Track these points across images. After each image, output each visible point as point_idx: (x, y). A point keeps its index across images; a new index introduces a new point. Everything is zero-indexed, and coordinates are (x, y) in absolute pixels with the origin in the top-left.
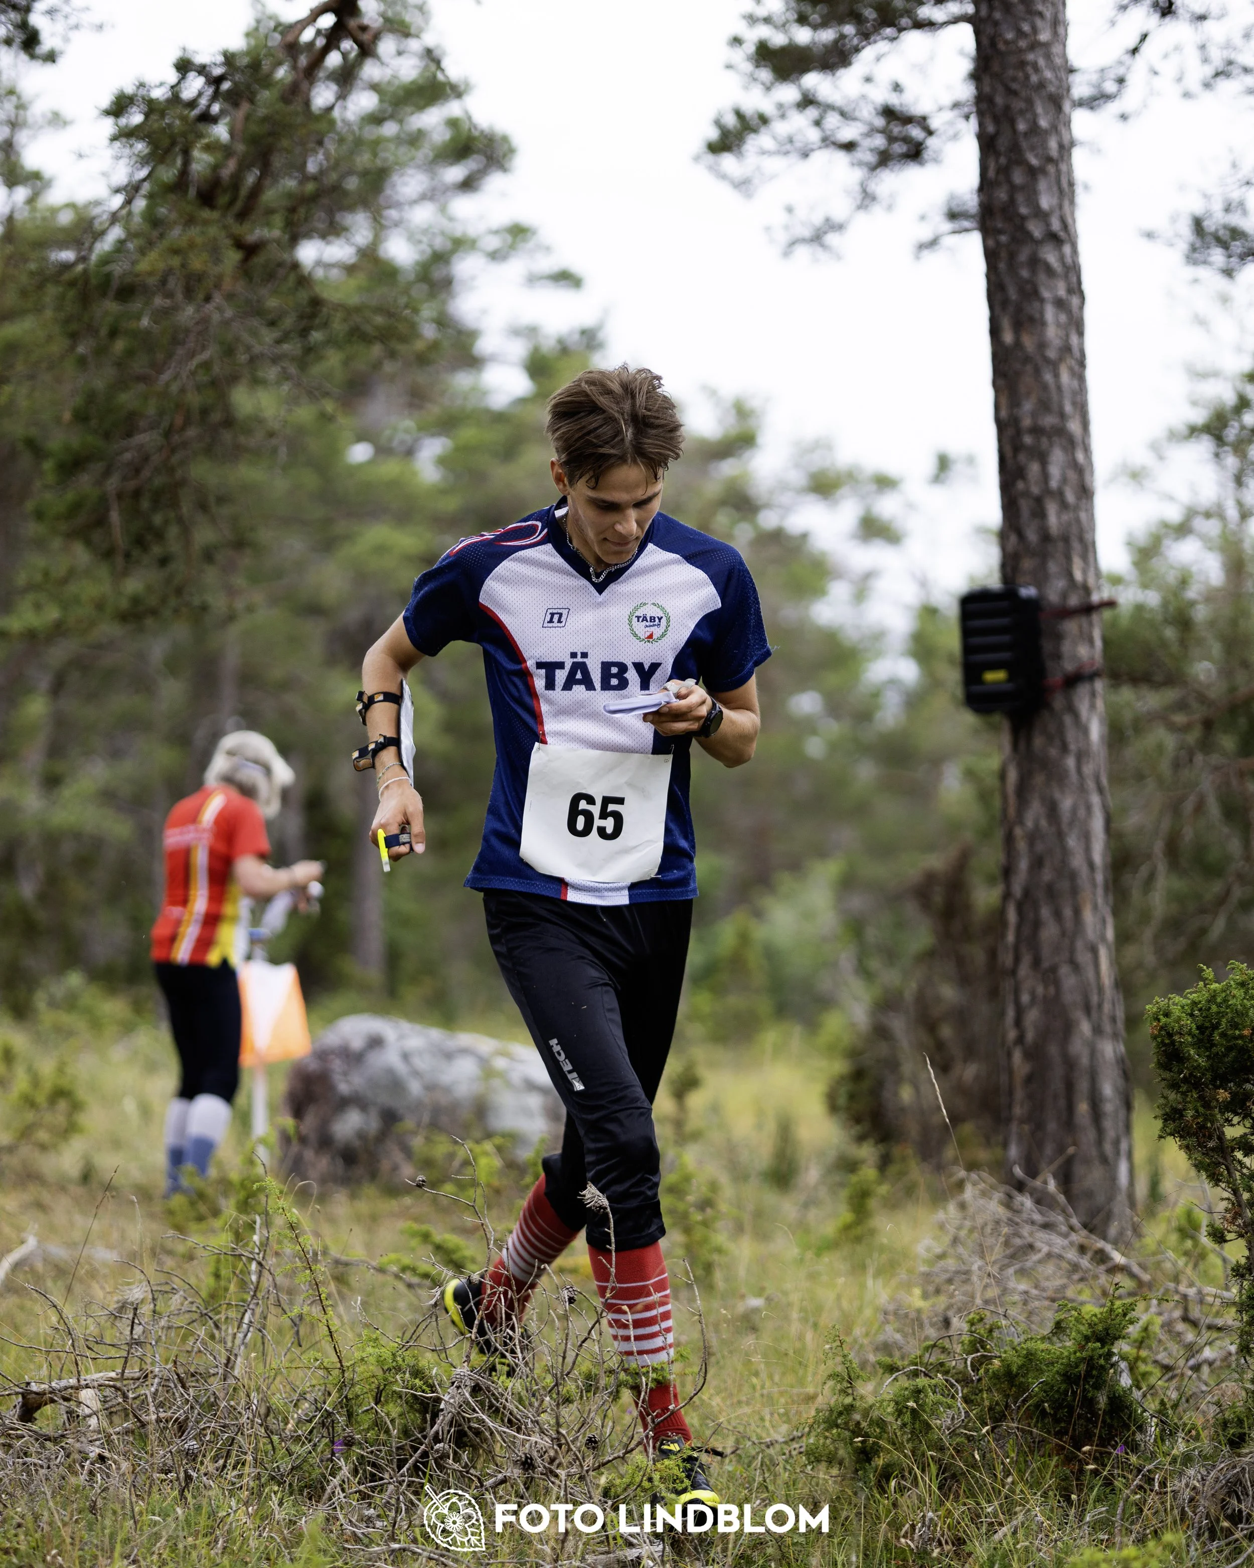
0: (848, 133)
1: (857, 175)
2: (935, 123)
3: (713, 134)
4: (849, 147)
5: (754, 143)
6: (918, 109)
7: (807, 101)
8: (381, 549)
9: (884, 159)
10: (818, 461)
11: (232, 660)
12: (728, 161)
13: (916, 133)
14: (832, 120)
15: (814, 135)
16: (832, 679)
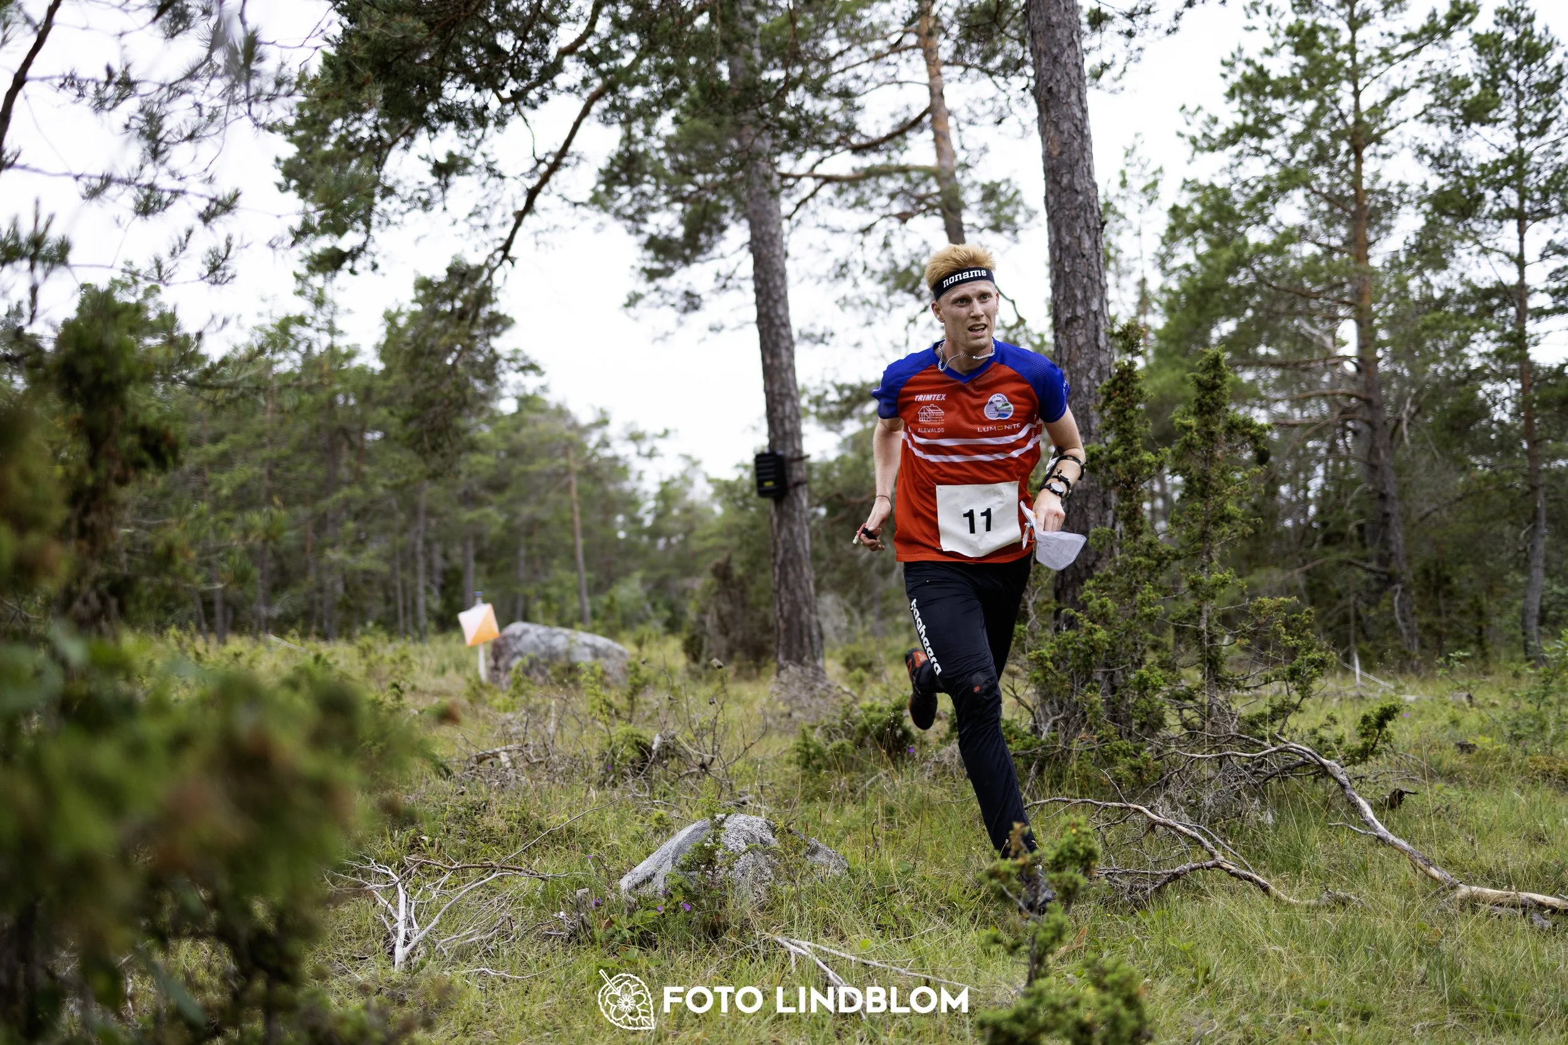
0: (672, 300)
1: (677, 315)
2: (704, 297)
3: (626, 301)
4: (673, 305)
5: (641, 304)
6: (697, 292)
7: (657, 289)
8: (479, 463)
9: (685, 311)
10: (633, 429)
12: (631, 310)
13: (696, 300)
14: (667, 296)
15: (660, 301)
16: (630, 509)
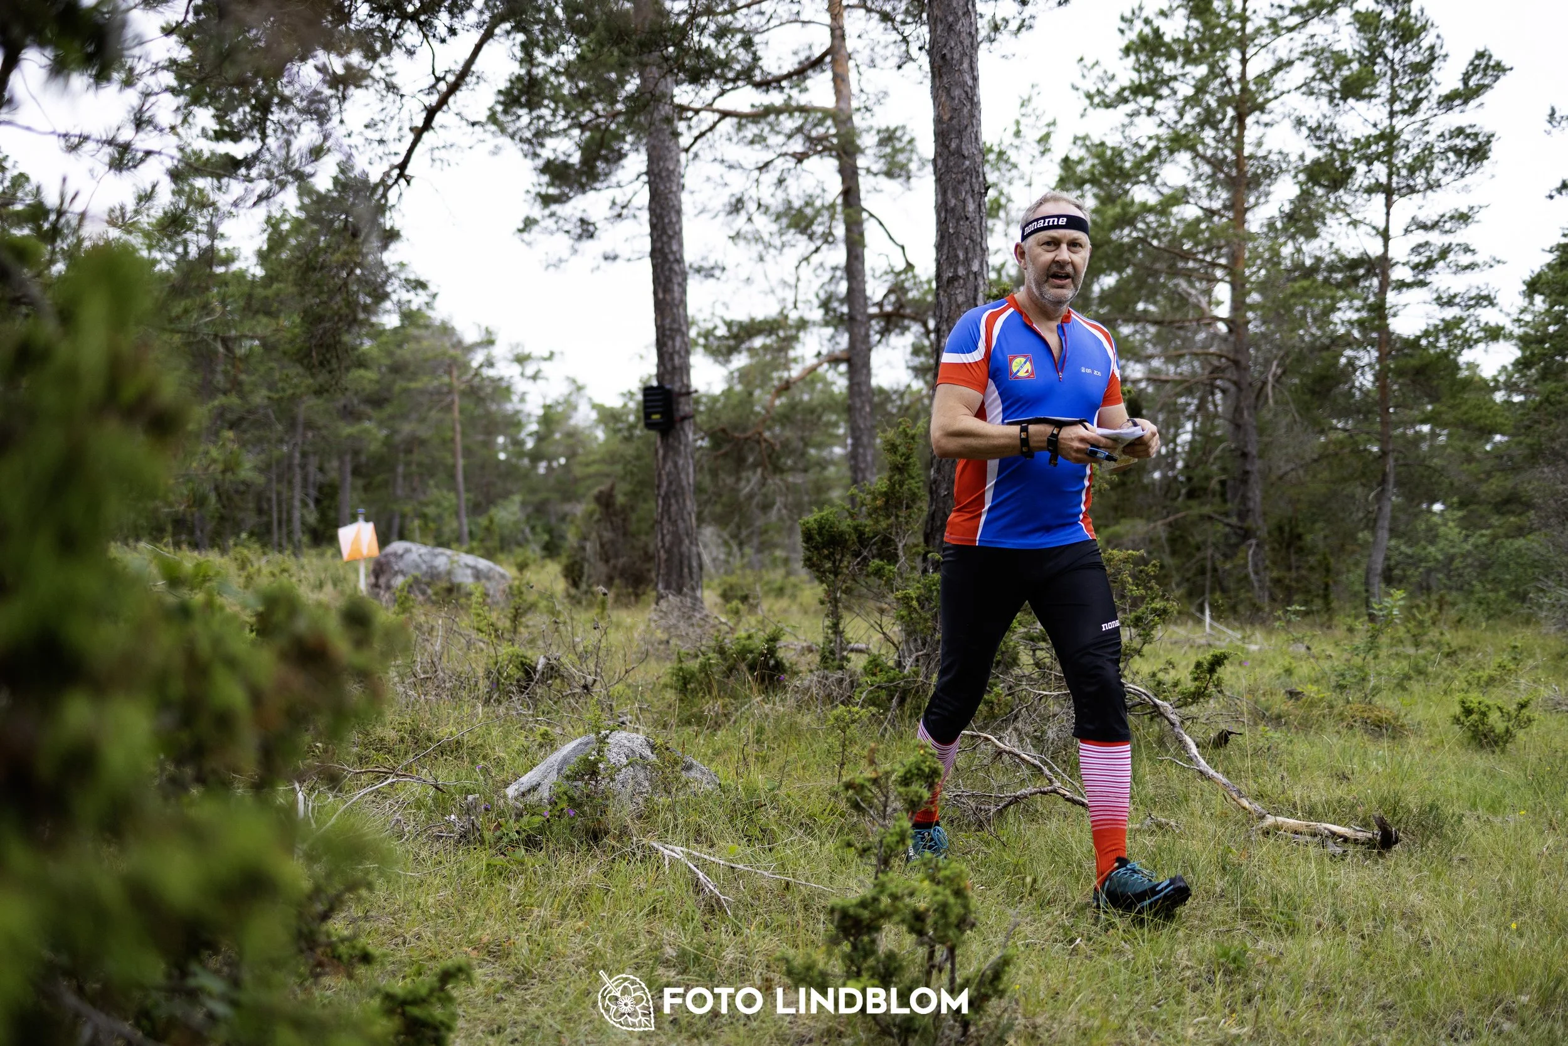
0: (566, 228)
1: (571, 242)
2: (598, 225)
3: (521, 225)
4: (567, 232)
5: (536, 229)
6: (592, 220)
7: (552, 215)
8: (361, 377)
9: (580, 237)
10: (519, 350)
11: (301, 418)
12: (525, 235)
13: (591, 228)
14: (561, 222)
15: (554, 227)
16: (512, 431)
